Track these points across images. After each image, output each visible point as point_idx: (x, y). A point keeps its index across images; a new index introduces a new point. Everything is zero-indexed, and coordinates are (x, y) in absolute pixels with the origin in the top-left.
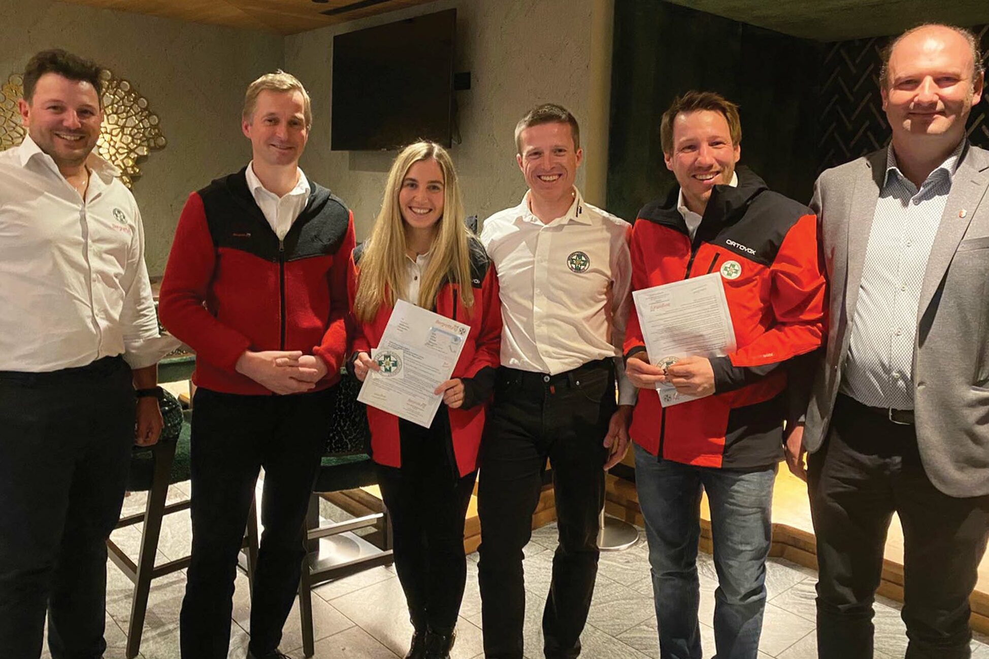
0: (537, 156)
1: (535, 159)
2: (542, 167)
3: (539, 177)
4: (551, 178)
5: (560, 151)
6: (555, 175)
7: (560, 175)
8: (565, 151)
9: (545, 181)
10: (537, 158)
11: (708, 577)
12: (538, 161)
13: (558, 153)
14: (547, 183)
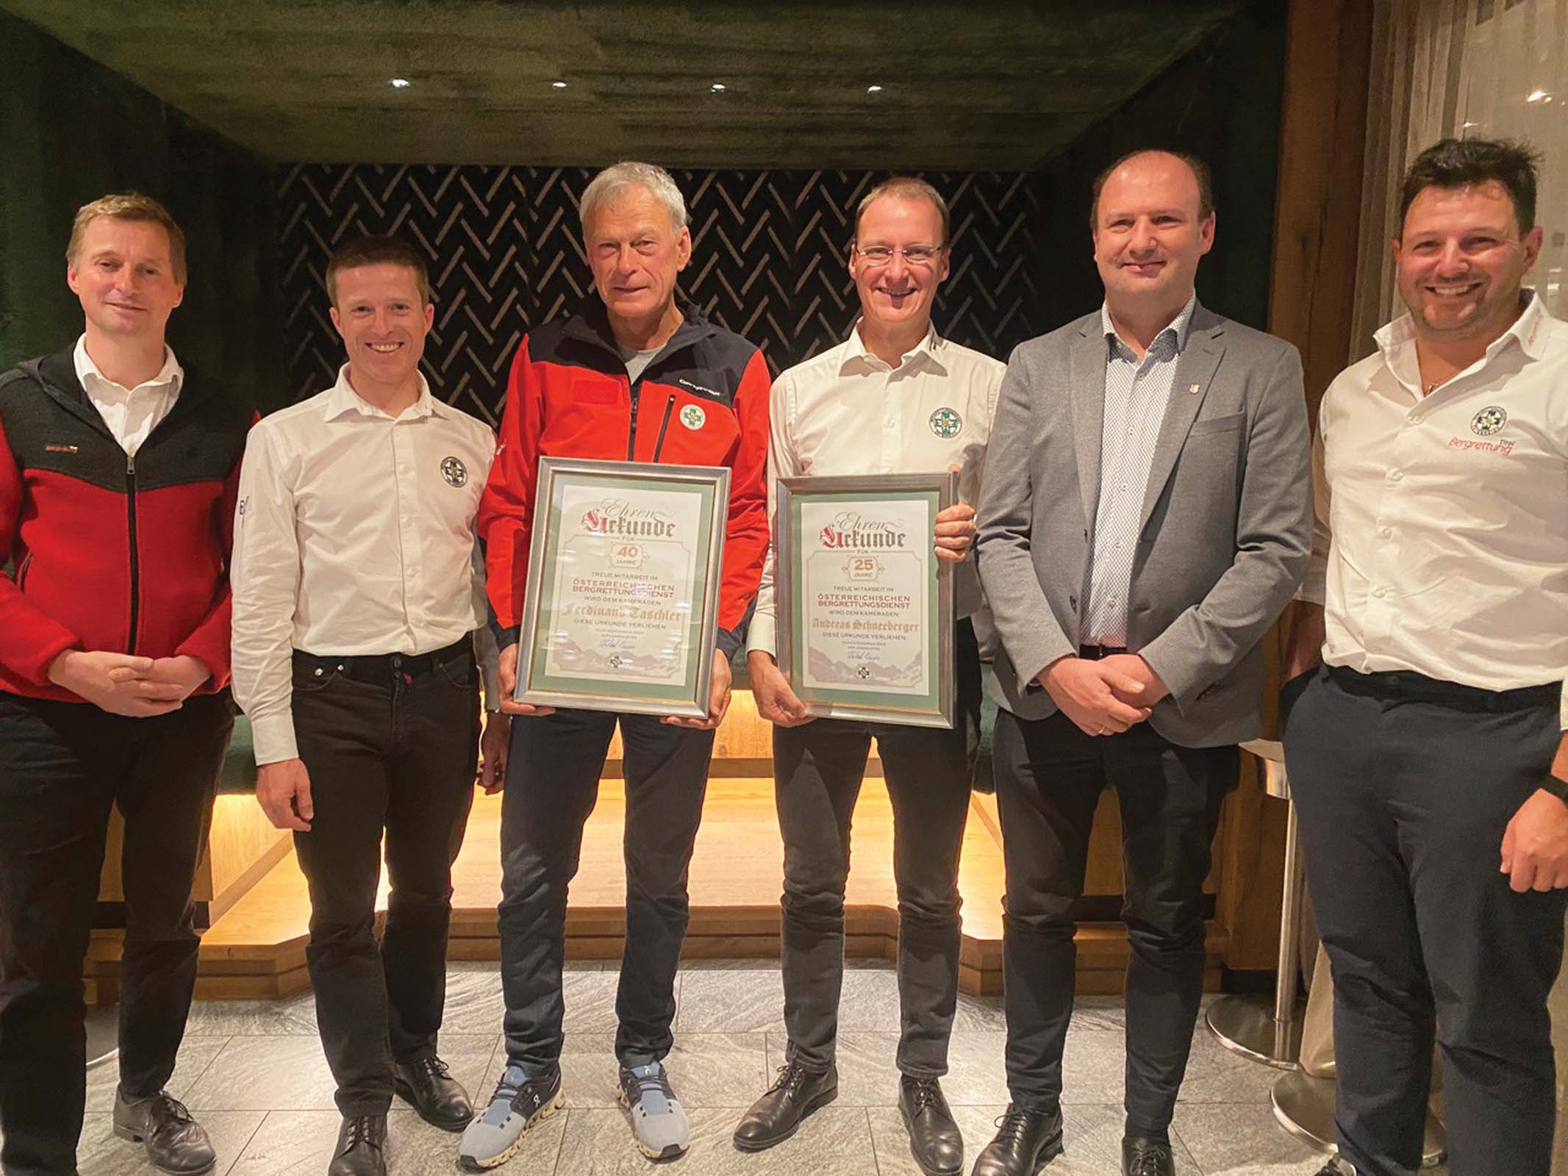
0: (365, 313)
1: (358, 317)
2: (374, 331)
3: (369, 345)
4: (388, 348)
5: (400, 307)
6: (393, 343)
7: (401, 344)
8: (407, 308)
9: (378, 351)
10: (365, 316)
11: (300, 1035)
12: (368, 321)
13: (397, 310)
14: (382, 355)
